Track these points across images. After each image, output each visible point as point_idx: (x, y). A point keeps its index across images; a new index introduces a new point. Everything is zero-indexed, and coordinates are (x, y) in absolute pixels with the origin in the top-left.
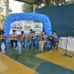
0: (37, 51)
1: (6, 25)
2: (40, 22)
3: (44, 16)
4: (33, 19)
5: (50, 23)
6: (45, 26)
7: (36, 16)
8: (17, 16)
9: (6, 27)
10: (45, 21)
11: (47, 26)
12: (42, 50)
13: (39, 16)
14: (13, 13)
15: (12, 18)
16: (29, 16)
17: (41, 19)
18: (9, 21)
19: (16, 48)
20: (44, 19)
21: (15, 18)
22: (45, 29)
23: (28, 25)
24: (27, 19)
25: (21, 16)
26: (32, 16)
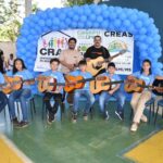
1: (24, 45)
7: (114, 16)
8: (57, 16)
9: (23, 50)
10: (144, 30)
13: (123, 16)
16: (93, 17)
20: (140, 23)
25: (67, 16)
26: (101, 14)
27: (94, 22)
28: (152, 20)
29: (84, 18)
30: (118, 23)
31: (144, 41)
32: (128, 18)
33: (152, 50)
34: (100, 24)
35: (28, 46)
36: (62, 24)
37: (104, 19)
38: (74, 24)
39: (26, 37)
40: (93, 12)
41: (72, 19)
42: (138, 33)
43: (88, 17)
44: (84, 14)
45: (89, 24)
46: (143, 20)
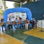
0: (25, 30)
1: (5, 16)
2: (25, 12)
3: (27, 9)
4: (20, 11)
5: (31, 13)
6: (28, 15)
7: (22, 9)
9: (5, 17)
10: (28, 12)
11: (29, 14)
12: (27, 29)
13: (24, 9)
14: (8, 8)
15: (8, 12)
16: (18, 10)
17: (25, 10)
19: (12, 29)
20: (27, 10)
21: (10, 11)
22: (28, 16)
23: (18, 15)
24: (17, 11)
28: (29, 9)
30: (23, 11)
33: (30, 15)
41: (14, 10)
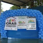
9: (1, 23)
18: (4, 17)
25: (15, 12)
26: (26, 11)
27: (24, 14)
29: (21, 13)
31: (39, 19)
32: (34, 12)
34: (26, 14)
35: (2, 21)
36: (14, 15)
37: (27, 13)
38: (18, 15)
39: (2, 18)
40: (23, 11)
41: (17, 13)
42: (37, 17)
43: (22, 12)
44: (21, 11)
45: (22, 14)
46: (38, 13)
